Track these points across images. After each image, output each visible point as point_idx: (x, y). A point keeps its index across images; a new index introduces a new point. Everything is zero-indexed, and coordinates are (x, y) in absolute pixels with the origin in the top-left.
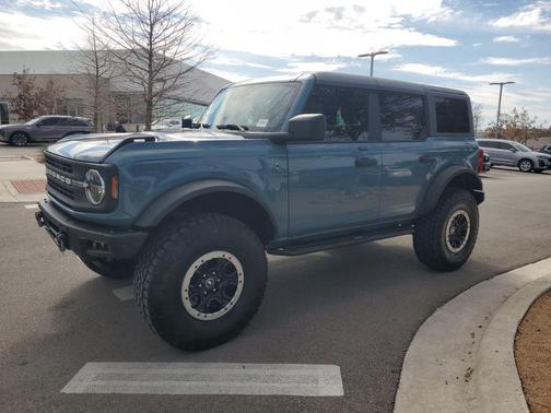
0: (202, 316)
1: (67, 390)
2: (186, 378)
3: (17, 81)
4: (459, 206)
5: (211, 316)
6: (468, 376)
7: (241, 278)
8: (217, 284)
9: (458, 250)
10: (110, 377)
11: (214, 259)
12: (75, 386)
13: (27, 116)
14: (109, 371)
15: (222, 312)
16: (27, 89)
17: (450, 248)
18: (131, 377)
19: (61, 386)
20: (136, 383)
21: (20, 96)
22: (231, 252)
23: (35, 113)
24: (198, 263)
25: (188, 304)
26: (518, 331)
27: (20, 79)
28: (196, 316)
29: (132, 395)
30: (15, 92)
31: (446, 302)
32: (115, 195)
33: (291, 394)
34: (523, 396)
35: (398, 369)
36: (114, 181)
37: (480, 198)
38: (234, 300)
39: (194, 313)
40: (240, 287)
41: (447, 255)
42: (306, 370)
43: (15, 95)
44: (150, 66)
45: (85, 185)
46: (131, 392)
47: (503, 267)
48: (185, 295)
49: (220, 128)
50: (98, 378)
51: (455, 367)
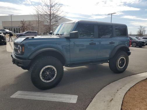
0: (45, 81)
1: (11, 97)
2: (39, 96)
3: (22, 23)
4: (122, 56)
5: (48, 81)
6: (111, 100)
7: (56, 72)
8: (50, 74)
9: (122, 68)
10: (22, 95)
11: (48, 67)
12: (14, 96)
13: (24, 31)
14: (22, 93)
15: (51, 81)
16: (24, 24)
17: (119, 67)
18: (27, 95)
19: (10, 96)
20: (27, 96)
21: (22, 26)
22: (53, 66)
23: (26, 30)
24: (44, 68)
25: (41, 78)
26: (129, 90)
27: (22, 22)
28: (44, 81)
29: (25, 99)
30: (21, 25)
31: (114, 81)
32: (23, 51)
33: (63, 102)
34: (121, 106)
35: (93, 97)
36: (23, 48)
37: (129, 54)
38: (54, 78)
39: (43, 80)
40: (56, 75)
41: (118, 69)
42: (69, 96)
43: (21, 26)
44: (50, 18)
45: (18, 48)
46: (26, 98)
47: (136, 73)
48: (41, 76)
49: (56, 35)
50: (19, 94)
51: (108, 98)
